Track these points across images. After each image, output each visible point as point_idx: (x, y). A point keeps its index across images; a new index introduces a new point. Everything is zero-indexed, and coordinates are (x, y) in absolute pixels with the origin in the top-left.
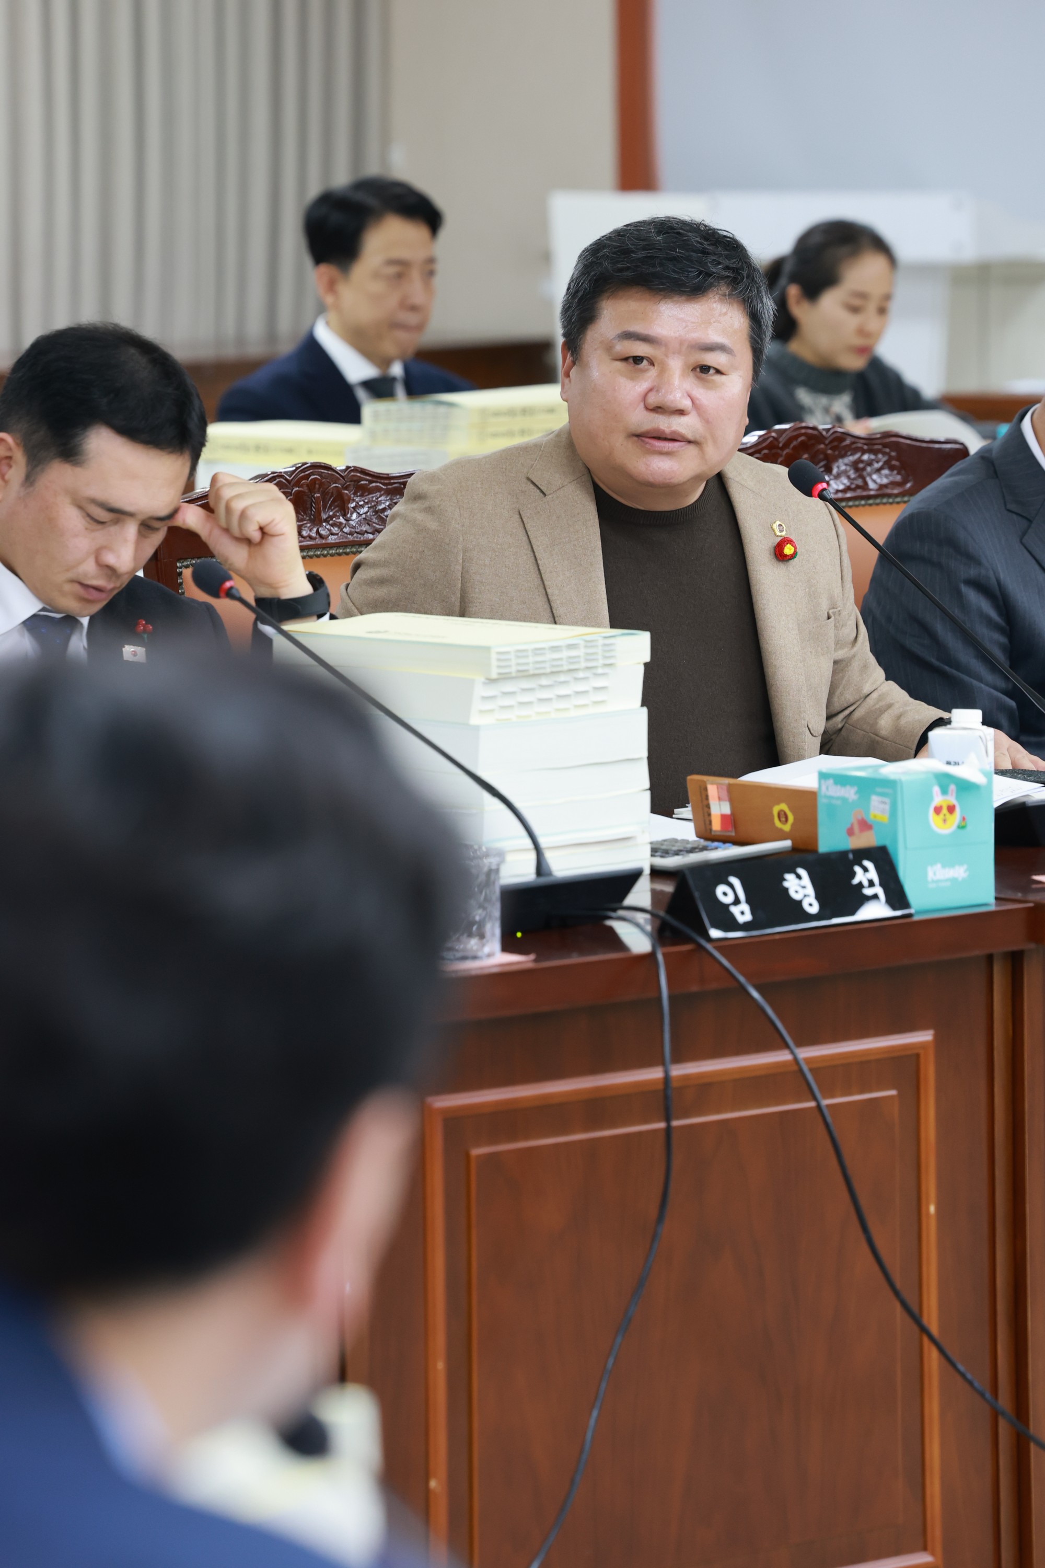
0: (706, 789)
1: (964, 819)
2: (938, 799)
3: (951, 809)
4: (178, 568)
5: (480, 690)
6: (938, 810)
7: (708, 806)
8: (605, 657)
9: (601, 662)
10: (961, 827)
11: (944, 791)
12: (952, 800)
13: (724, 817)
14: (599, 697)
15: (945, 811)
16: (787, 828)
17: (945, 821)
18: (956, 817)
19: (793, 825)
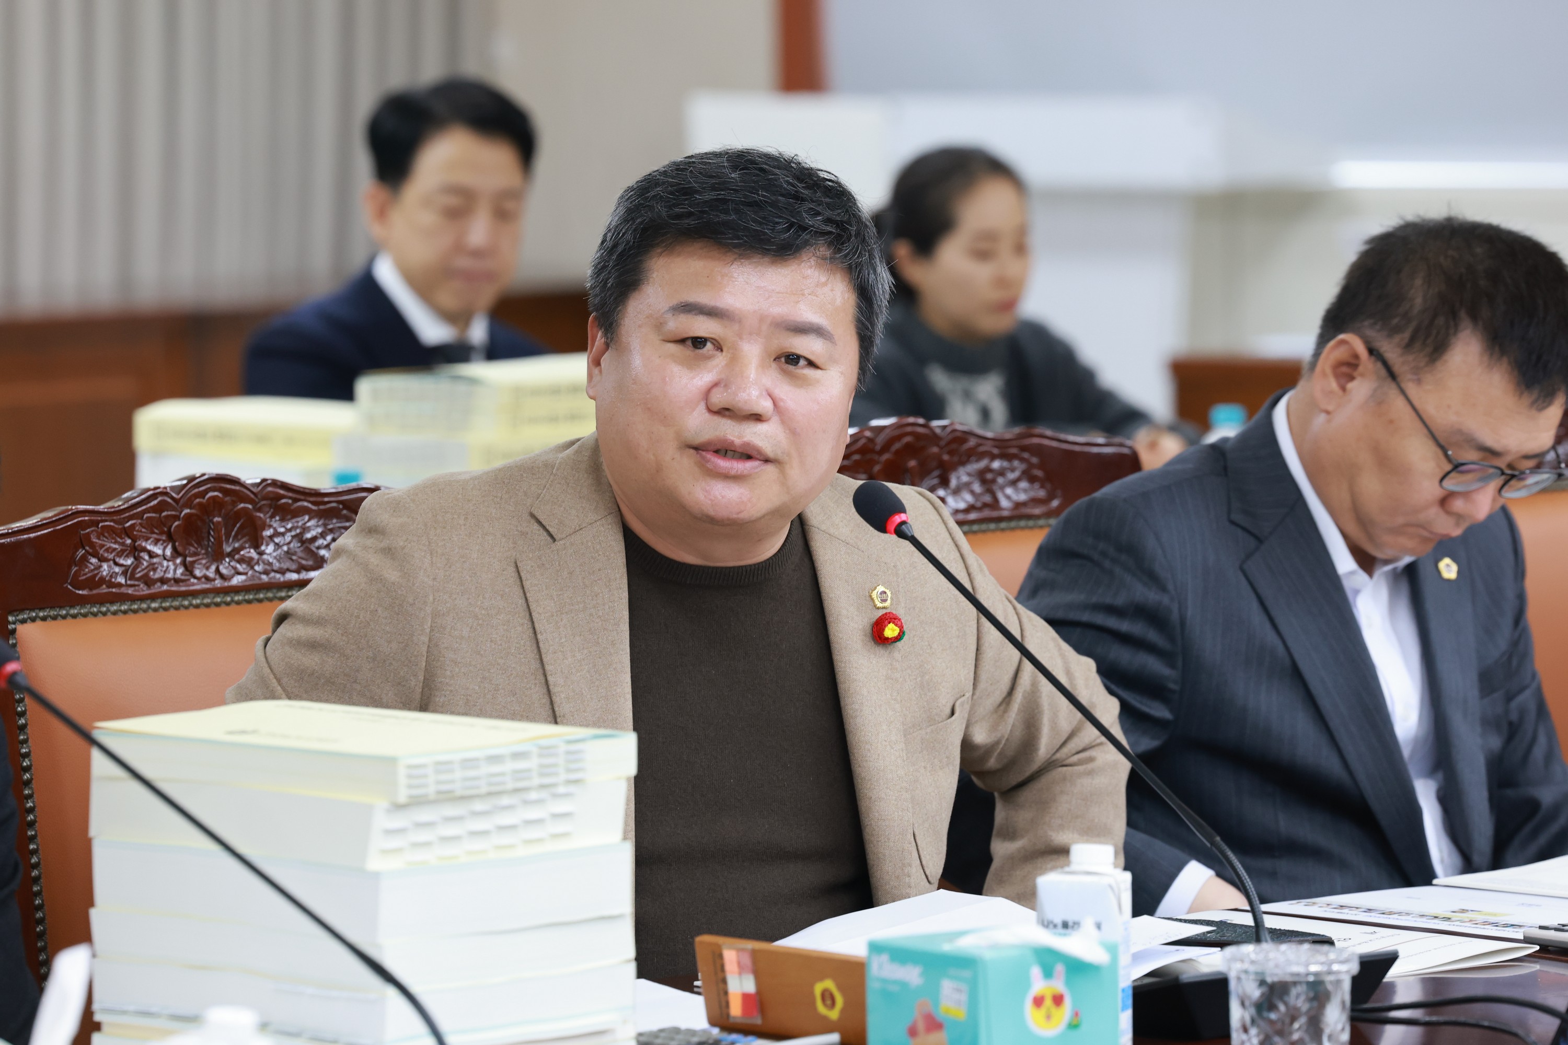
0: (721, 956)
1: (1076, 1014)
2: (1039, 985)
3: (1058, 1000)
4: (10, 623)
5: (382, 820)
6: (1038, 1002)
7: (724, 981)
8: (569, 770)
9: (563, 776)
10: (1073, 1026)
11: (1048, 973)
12: (1059, 986)
13: (746, 997)
14: (560, 827)
15: (1048, 1002)
16: (834, 1014)
17: (1048, 1017)
18: (1065, 1013)
19: (843, 1011)
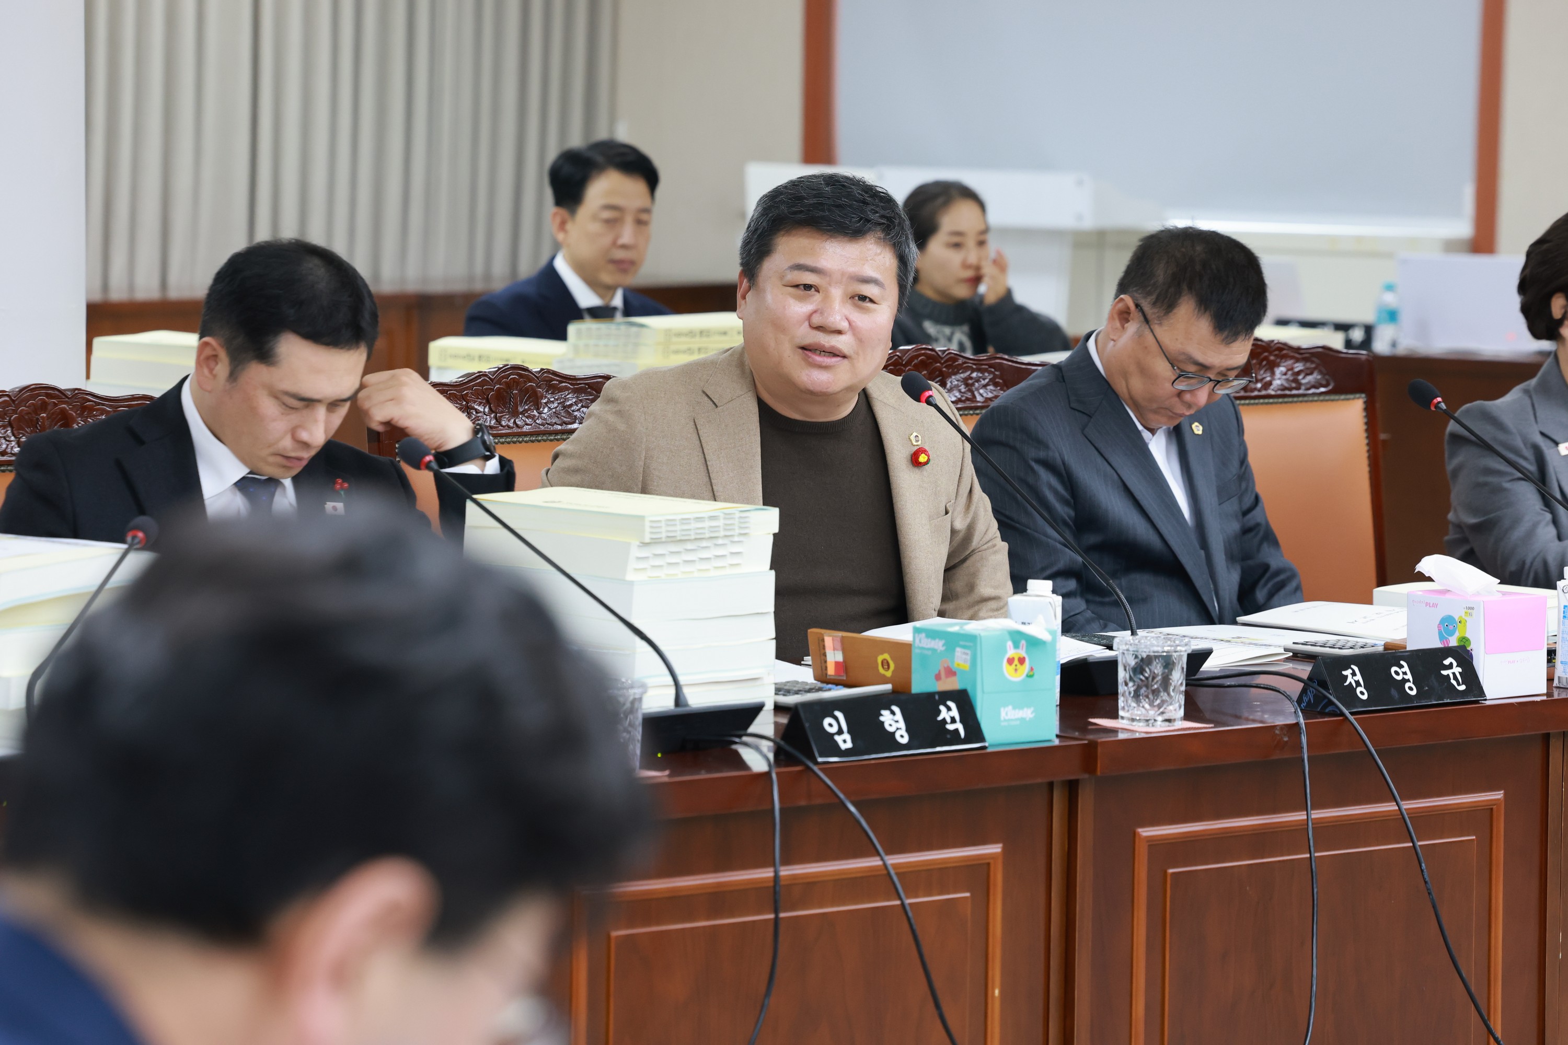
0: (823, 640)
1: (1032, 669)
2: (1011, 652)
3: (1022, 661)
5: (635, 552)
6: (1011, 661)
7: (825, 655)
8: (741, 528)
9: (737, 531)
10: (1029, 676)
11: (1016, 646)
12: (1022, 653)
13: (837, 663)
14: (735, 560)
15: (1016, 662)
16: (888, 674)
17: (1016, 670)
18: (1026, 667)
19: (893, 672)
